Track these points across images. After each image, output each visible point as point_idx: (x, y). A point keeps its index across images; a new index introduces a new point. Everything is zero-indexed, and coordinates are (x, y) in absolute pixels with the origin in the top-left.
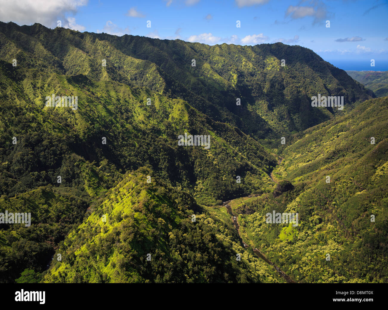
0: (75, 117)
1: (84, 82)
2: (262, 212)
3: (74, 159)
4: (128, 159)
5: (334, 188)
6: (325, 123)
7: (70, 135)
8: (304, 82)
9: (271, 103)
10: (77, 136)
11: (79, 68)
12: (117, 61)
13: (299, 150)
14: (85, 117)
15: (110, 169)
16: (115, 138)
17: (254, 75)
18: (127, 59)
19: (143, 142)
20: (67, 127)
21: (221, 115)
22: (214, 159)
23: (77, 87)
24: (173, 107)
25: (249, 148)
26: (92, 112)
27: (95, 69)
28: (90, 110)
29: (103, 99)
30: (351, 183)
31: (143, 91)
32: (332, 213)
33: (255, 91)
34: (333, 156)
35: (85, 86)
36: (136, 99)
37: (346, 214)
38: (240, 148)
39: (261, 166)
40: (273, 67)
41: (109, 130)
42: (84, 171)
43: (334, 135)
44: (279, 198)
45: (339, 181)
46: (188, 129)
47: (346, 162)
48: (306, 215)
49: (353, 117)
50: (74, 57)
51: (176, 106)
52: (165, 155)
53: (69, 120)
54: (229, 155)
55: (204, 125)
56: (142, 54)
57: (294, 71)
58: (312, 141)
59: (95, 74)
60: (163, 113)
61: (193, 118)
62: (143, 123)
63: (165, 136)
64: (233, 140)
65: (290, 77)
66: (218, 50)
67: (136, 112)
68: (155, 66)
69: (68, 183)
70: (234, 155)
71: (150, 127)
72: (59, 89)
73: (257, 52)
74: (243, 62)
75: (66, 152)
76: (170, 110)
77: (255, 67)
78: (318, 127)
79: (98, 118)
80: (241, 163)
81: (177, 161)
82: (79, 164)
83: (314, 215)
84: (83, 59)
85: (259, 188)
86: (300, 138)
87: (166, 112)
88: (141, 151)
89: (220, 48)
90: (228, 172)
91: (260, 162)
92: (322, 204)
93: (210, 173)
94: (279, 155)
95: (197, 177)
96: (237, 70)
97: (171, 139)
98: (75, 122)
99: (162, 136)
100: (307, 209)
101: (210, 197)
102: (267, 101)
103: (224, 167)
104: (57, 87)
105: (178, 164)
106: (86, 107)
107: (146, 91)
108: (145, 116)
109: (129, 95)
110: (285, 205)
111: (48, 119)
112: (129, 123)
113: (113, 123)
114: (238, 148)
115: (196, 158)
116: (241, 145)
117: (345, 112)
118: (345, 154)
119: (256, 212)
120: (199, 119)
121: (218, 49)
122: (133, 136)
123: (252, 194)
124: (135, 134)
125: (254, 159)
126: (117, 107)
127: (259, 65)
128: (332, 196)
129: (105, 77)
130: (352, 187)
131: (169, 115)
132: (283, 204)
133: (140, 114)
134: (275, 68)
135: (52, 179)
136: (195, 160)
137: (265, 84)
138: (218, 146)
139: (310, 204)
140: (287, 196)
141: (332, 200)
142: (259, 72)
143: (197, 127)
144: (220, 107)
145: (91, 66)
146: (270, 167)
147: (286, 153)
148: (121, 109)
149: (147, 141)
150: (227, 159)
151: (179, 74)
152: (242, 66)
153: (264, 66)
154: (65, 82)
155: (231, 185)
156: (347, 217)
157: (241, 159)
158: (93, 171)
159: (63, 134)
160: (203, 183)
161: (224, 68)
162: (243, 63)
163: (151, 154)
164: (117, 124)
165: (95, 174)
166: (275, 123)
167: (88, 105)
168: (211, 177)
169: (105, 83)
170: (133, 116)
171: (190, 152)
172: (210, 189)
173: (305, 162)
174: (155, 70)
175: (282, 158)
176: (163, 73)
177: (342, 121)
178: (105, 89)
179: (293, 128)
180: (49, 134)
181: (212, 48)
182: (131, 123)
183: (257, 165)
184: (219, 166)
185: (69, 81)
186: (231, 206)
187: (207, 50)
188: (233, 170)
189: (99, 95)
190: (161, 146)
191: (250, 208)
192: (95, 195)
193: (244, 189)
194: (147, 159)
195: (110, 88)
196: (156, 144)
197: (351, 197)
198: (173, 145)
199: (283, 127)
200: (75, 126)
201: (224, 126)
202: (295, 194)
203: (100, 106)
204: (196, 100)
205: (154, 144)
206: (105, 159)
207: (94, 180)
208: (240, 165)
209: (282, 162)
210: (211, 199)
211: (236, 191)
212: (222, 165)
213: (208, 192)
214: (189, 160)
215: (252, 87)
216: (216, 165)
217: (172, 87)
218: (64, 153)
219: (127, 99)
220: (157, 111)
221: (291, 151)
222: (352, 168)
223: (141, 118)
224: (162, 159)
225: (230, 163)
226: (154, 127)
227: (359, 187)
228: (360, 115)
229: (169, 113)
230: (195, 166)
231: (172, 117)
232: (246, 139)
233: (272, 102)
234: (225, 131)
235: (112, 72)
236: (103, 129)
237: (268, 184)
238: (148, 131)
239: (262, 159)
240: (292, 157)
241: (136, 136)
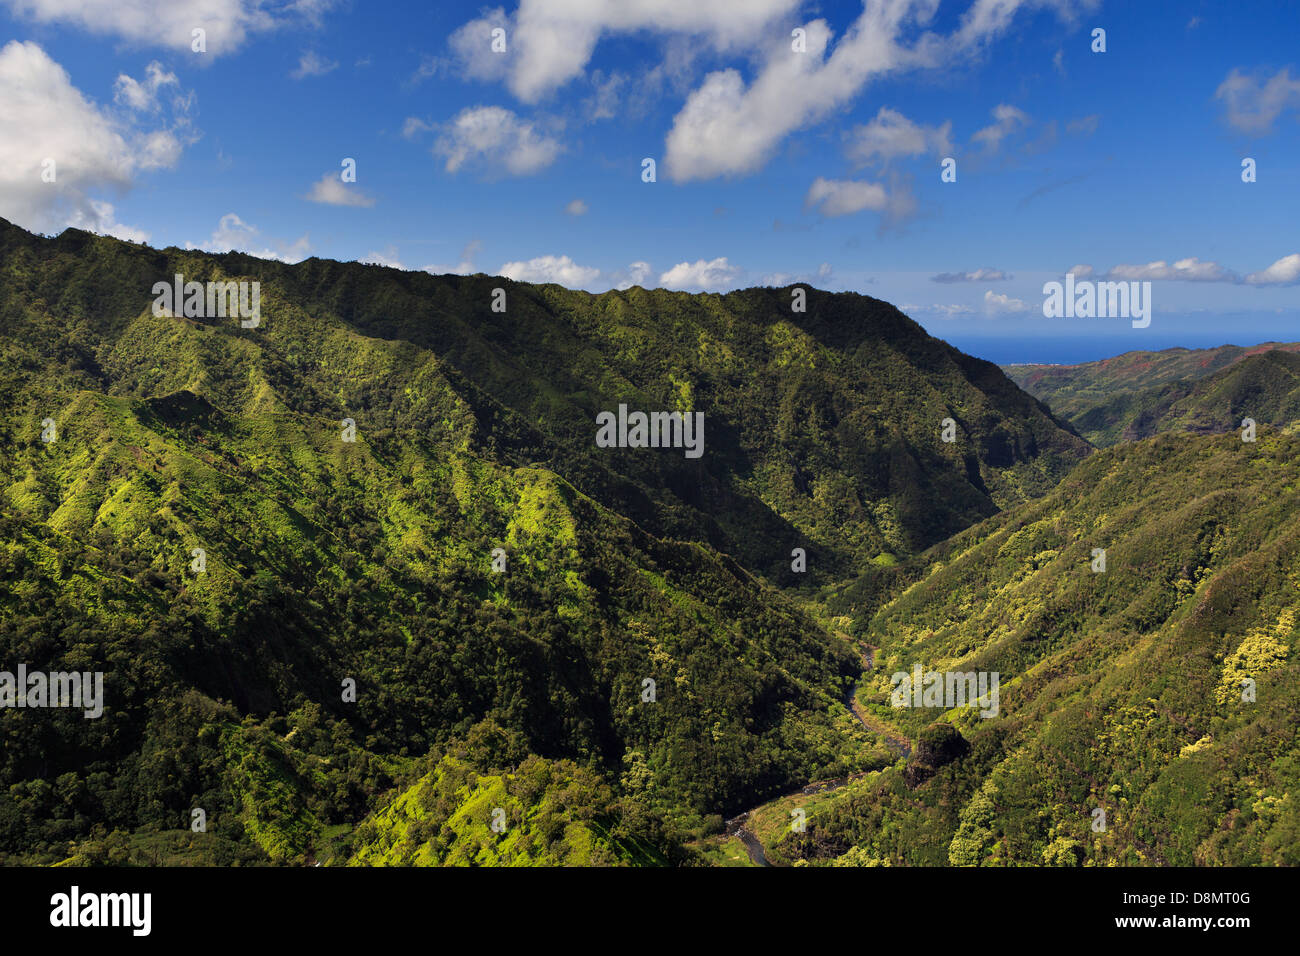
0: (181, 549)
1: (197, 421)
2: (876, 845)
3: (196, 713)
4: (382, 696)
5: (1104, 737)
6: (982, 524)
7: (174, 619)
8: (892, 401)
9: (803, 470)
10: (198, 621)
11: (162, 372)
12: (294, 343)
13: (921, 616)
14: (221, 548)
15: (327, 738)
16: (330, 617)
17: (741, 383)
18: (329, 338)
19: (432, 626)
20: (159, 591)
21: (660, 516)
22: (674, 669)
23: (171, 436)
24: (517, 496)
25: (773, 623)
26: (241, 530)
27: (222, 373)
28: (233, 521)
29: (270, 478)
30: (1154, 715)
31: (410, 444)
32: (1113, 823)
33: (750, 433)
34: (1044, 629)
35: (200, 435)
36: (390, 475)
37: (1168, 824)
38: (745, 624)
39: (820, 681)
40: (795, 357)
41: (306, 591)
42: (237, 757)
43: (1022, 562)
44: (926, 787)
45: (1114, 712)
46: (579, 571)
47: (1104, 648)
48: (1031, 839)
49: (1067, 501)
50: (141, 333)
51: (530, 493)
52: (512, 666)
53: (158, 560)
54: (721, 650)
55: (627, 554)
56: (374, 320)
57: (857, 368)
58: (958, 585)
59: (222, 389)
60: (486, 518)
61: (589, 529)
62: (422, 556)
63: (501, 601)
64: (721, 599)
65: (851, 387)
66: (619, 307)
67: (394, 519)
68: (432, 358)
69: (170, 811)
70: (737, 649)
71: (446, 571)
72: (106, 449)
73: (739, 313)
74: (700, 345)
75: (160, 686)
76: (507, 506)
77: (740, 359)
78: (964, 539)
79: (264, 547)
80: (764, 677)
81: (553, 688)
82: (218, 732)
83: (1055, 837)
84: (175, 338)
85: (832, 759)
86: (915, 579)
87: (496, 514)
88: (428, 662)
89: (624, 300)
90: (728, 711)
91: (814, 667)
92: (1074, 798)
93: (670, 719)
94: (860, 638)
95: (623, 736)
96: (688, 367)
97: (526, 610)
98: (187, 568)
99: (493, 599)
100: (1031, 817)
101: (678, 808)
102: (789, 462)
103: (713, 695)
104: (98, 440)
105: (560, 697)
106: (216, 510)
107: (422, 445)
108: (425, 533)
109: (363, 461)
110: (953, 811)
111: (82, 562)
112: (375, 560)
113: (317, 564)
114: (738, 623)
115: (616, 668)
116: (750, 615)
117: (1017, 487)
118: (1080, 621)
119: (854, 848)
120: (608, 533)
121: (615, 301)
122: (396, 607)
123: (813, 782)
124: (401, 601)
125: (795, 656)
126: (324, 505)
127: (751, 353)
128: (1106, 764)
129: (264, 400)
130: (1162, 729)
131: (504, 526)
132: (944, 808)
133: (410, 525)
134: (803, 360)
135: (107, 804)
136: (611, 677)
137: (778, 412)
138: (683, 624)
139: (1035, 801)
140: (953, 778)
141: (1105, 781)
142: (755, 374)
143: (606, 561)
144: (650, 490)
145: (208, 361)
146: (844, 679)
147: (882, 630)
148: (337, 509)
149: (443, 622)
150: (719, 664)
151: (507, 385)
152: (698, 356)
153: (766, 354)
154: (128, 421)
155: (745, 757)
156: (1173, 835)
157: (760, 661)
158: (273, 754)
159: (145, 617)
160: (647, 757)
161: (648, 364)
162: (703, 347)
163: (463, 669)
164: (331, 566)
165: (282, 766)
166: (823, 534)
167: (224, 503)
168: (675, 734)
169: (276, 421)
170: (381, 533)
171: (595, 652)
172: (674, 778)
173: (952, 655)
174: (435, 375)
175: (872, 647)
176: (463, 381)
177: (1037, 517)
178: (275, 443)
179: (880, 546)
180: (92, 622)
181: (599, 300)
182: (380, 561)
183: (808, 677)
184: (694, 692)
185: (144, 417)
186: (757, 833)
187: (585, 308)
188: (743, 704)
189: (255, 466)
190: (496, 637)
191: (830, 835)
192: (290, 850)
193: (786, 767)
194: (451, 688)
195: (291, 439)
196: (479, 629)
197: (1167, 764)
198: (533, 631)
199: (848, 543)
200: (188, 582)
201: (687, 551)
202: (976, 769)
203: (268, 505)
204: (578, 469)
205: (470, 629)
206: (308, 703)
207: (280, 791)
208: (761, 681)
209: (876, 661)
210: (682, 813)
211: (763, 775)
212: (703, 687)
213: (670, 789)
214: (591, 678)
215: (740, 419)
216: (684, 688)
217: (494, 428)
218: (154, 692)
219: (357, 476)
220: (464, 512)
221: (896, 621)
222: (1146, 665)
223: (413, 538)
224: (502, 683)
225: (731, 678)
226: (462, 571)
227: (1185, 730)
228: (1087, 494)
229: (507, 519)
230: (612, 698)
231: (520, 531)
232: (757, 591)
233: (804, 465)
234: (693, 569)
235: (283, 382)
236: (288, 588)
237: (857, 739)
238: (444, 587)
239: (817, 654)
240: (903, 640)
241: (406, 608)
